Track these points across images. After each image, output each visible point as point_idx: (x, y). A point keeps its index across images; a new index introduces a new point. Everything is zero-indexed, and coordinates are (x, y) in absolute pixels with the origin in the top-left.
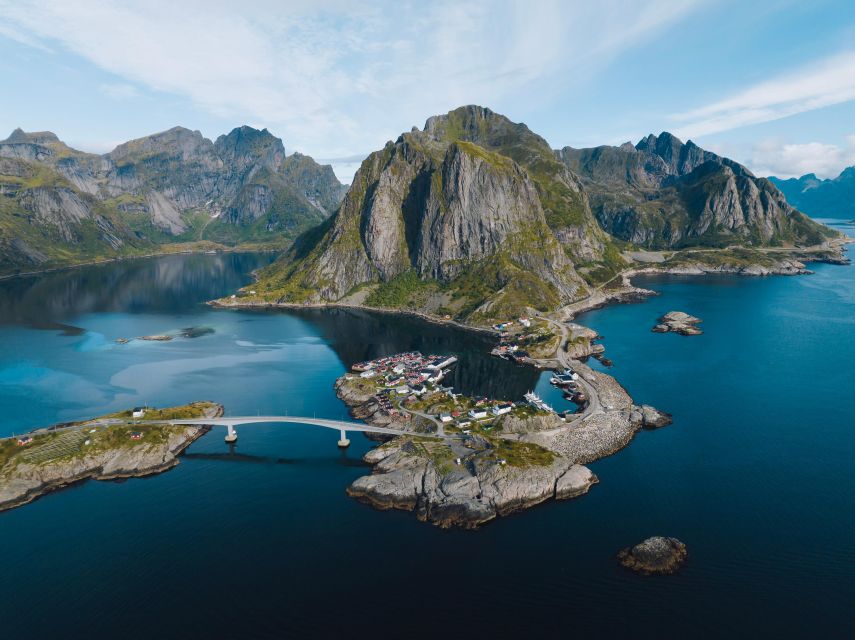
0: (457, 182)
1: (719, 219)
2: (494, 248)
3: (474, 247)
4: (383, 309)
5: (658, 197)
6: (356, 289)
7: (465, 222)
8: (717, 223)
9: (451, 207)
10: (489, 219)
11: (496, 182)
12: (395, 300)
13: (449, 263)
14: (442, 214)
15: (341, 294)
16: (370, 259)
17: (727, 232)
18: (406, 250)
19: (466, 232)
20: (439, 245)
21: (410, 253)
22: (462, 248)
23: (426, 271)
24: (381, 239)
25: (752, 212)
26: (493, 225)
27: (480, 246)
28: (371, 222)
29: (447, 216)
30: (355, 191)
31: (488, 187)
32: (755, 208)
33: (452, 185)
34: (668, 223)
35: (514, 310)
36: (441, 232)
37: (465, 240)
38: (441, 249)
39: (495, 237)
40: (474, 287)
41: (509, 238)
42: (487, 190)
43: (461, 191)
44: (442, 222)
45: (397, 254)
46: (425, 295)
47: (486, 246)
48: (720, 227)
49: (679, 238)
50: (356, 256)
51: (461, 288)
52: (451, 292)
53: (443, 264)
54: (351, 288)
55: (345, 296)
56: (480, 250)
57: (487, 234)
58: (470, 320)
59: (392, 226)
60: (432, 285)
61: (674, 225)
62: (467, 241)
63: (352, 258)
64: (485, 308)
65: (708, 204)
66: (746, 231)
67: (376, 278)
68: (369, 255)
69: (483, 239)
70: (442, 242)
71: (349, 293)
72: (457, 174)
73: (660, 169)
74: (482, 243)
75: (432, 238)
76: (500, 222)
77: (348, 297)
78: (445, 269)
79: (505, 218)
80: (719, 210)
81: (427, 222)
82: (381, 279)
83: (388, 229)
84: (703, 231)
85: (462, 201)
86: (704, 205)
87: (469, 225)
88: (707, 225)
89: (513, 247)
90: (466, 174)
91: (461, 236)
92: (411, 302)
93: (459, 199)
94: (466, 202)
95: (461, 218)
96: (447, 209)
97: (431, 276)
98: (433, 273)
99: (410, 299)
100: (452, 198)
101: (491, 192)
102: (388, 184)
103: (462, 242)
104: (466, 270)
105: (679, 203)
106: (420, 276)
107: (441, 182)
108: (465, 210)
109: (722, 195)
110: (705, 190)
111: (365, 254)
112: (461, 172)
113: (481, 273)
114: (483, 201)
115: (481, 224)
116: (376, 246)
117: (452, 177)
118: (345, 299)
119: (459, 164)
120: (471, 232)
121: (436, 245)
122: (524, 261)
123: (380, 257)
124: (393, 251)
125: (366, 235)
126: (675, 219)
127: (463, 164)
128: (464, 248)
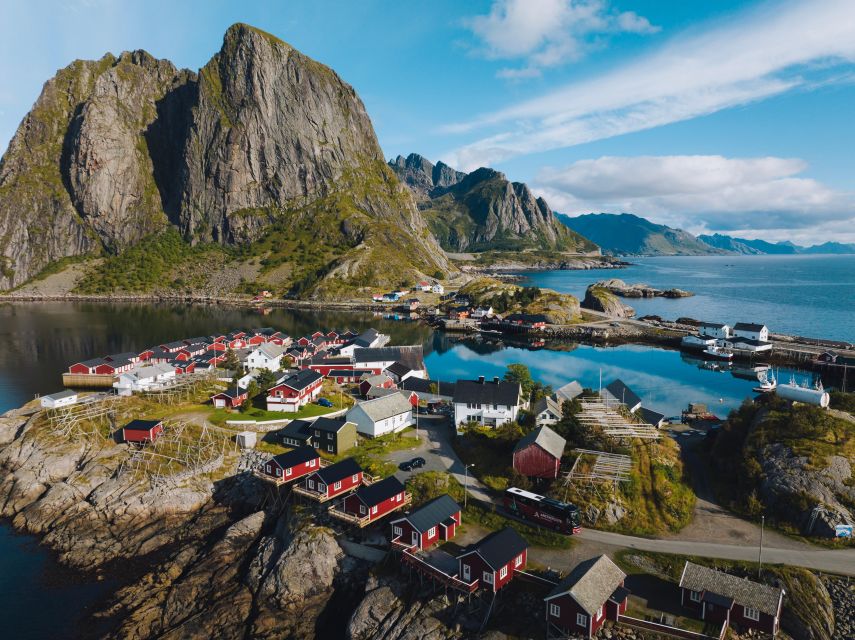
0: (249, 77)
1: (505, 224)
2: (325, 188)
3: (289, 186)
4: (118, 296)
5: (430, 207)
6: (53, 267)
7: (269, 143)
8: (504, 228)
9: (242, 118)
10: (310, 140)
11: (317, 84)
12: (143, 280)
13: (245, 214)
14: (225, 129)
15: (20, 278)
16: (82, 214)
17: (516, 237)
18: (157, 199)
19: (272, 160)
20: (222, 183)
21: (165, 203)
22: (267, 189)
23: (200, 230)
24: (104, 176)
25: (534, 217)
26: (318, 152)
27: (299, 185)
28: (83, 147)
29: (235, 133)
30: (46, 108)
31: (304, 88)
32: (536, 213)
33: (241, 83)
34: (452, 229)
35: (398, 273)
36: (227, 158)
37: (271, 174)
38: (226, 190)
39: (323, 170)
40: (301, 247)
41: (346, 173)
42: (304, 93)
43: (258, 93)
44: (228, 142)
45: (137, 204)
46: (201, 269)
47: (309, 186)
48: (508, 232)
49: (467, 244)
50: (51, 210)
51: (276, 252)
52: (257, 259)
53: (233, 216)
54: (40, 267)
55: (30, 280)
56: (300, 192)
57: (310, 166)
58: (321, 291)
59: (125, 155)
60: (213, 253)
61: (460, 231)
62: (276, 176)
63: (43, 213)
64: (345, 270)
65: (492, 209)
66: (534, 236)
67: (95, 248)
68: (79, 207)
69: (303, 173)
70: (229, 177)
71: (41, 276)
72: (250, 65)
73: (423, 182)
74: (304, 180)
75: (208, 173)
76: (328, 147)
77: (37, 283)
78: (239, 224)
79: (337, 143)
80: (504, 215)
81: (196, 145)
82: (108, 250)
83: (120, 159)
84: (492, 235)
85: (263, 108)
86: (488, 210)
87: (277, 148)
88: (495, 229)
89: (355, 187)
90: (266, 66)
91: (263, 167)
92: (177, 282)
93: (256, 104)
94: (269, 111)
95: (262, 137)
96: (235, 122)
97: (210, 239)
98: (215, 233)
99: (174, 276)
100: (243, 104)
101: (311, 97)
102: (112, 92)
103: (265, 177)
104: (279, 225)
105: (457, 210)
106: (187, 239)
107: (218, 82)
108: (268, 122)
109: (504, 199)
110: (485, 195)
111: (70, 206)
112: (257, 61)
113: (309, 226)
114: (299, 110)
115: (298, 148)
116: (93, 188)
117: (240, 70)
118: (29, 286)
119: (252, 51)
120: (281, 160)
121: (217, 184)
122: (375, 209)
123: (103, 208)
124: (129, 199)
125: (73, 172)
126: (459, 225)
127: (258, 49)
128: (271, 187)
